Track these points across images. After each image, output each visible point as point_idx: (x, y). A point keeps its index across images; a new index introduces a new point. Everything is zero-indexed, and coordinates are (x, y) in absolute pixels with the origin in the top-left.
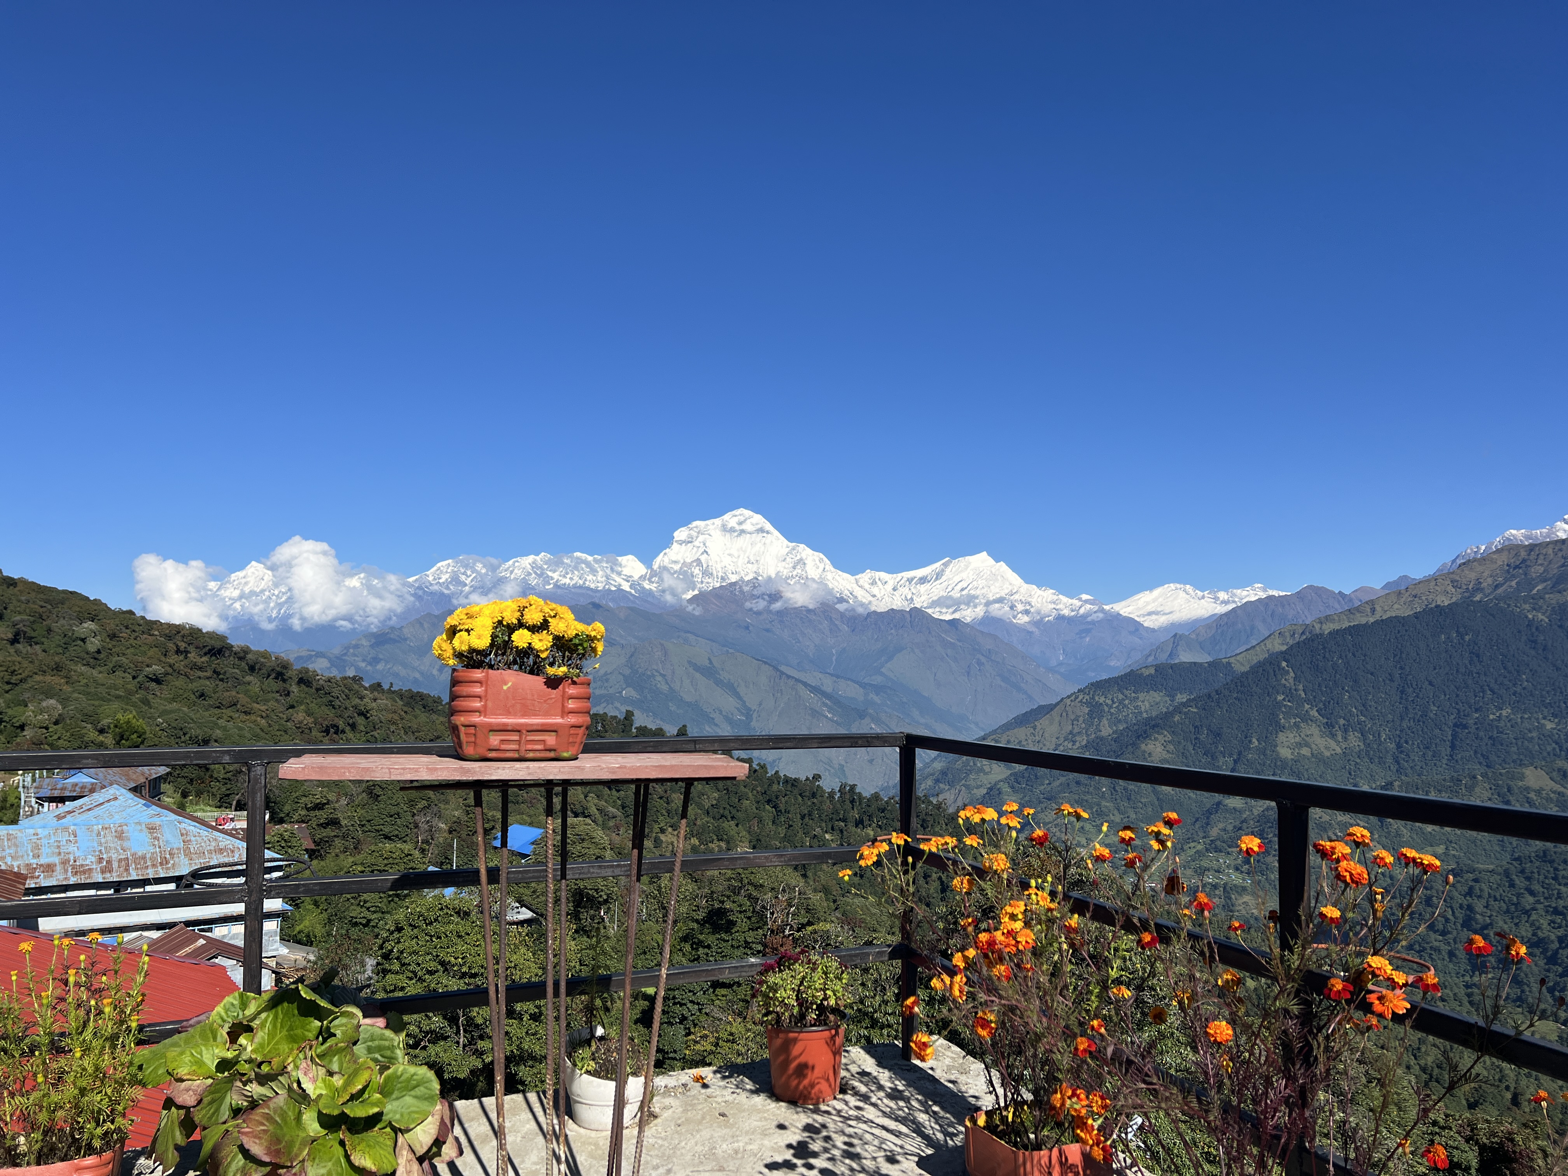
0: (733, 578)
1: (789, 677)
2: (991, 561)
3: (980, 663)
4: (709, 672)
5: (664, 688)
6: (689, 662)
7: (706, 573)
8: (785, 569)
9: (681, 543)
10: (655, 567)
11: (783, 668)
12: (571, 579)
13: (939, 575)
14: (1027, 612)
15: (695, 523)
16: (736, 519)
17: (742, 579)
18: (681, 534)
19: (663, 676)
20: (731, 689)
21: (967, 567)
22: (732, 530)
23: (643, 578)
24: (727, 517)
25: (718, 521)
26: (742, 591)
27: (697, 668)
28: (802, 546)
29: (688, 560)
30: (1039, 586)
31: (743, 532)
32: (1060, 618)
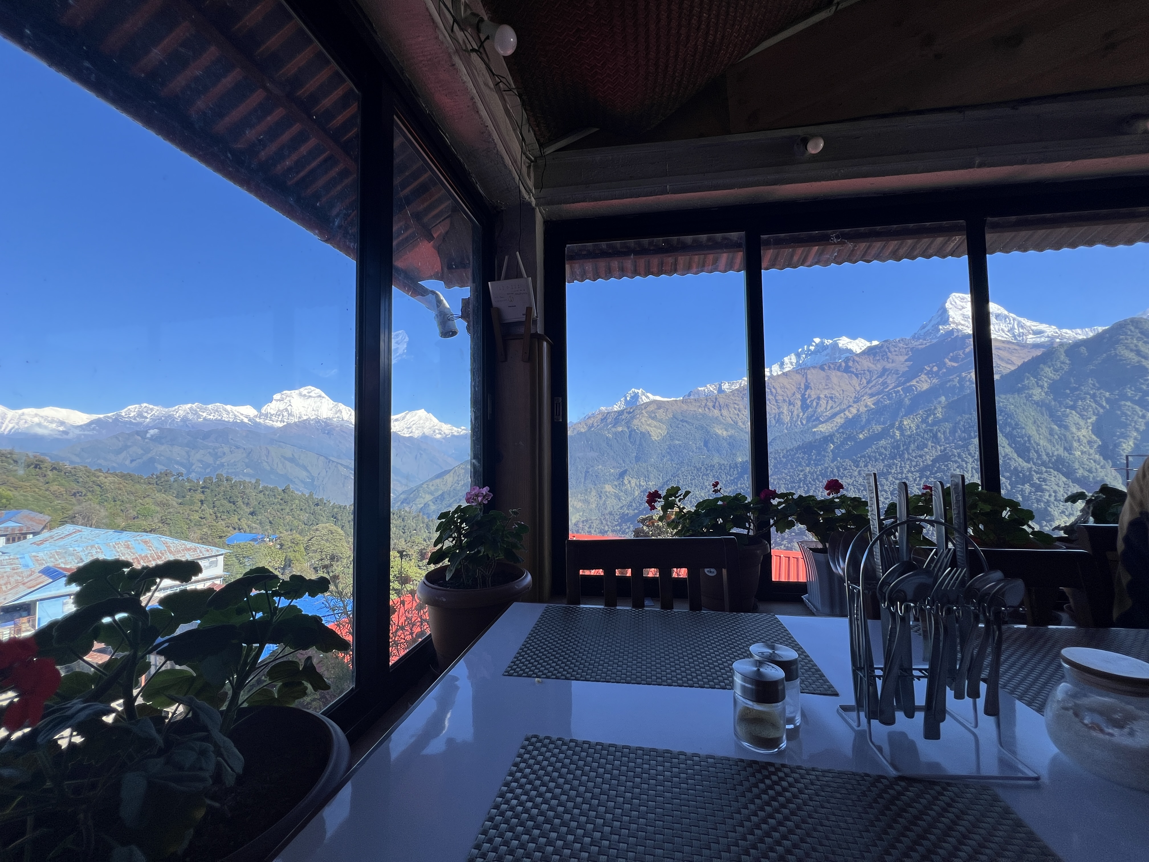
0: (305, 418)
1: (333, 462)
2: (426, 413)
3: (421, 454)
4: (292, 460)
5: (268, 468)
6: (282, 456)
7: (290, 415)
8: (330, 414)
9: (277, 400)
10: (263, 411)
11: (331, 458)
12: (214, 416)
13: (404, 418)
14: (440, 434)
15: (285, 392)
16: (307, 391)
17: (309, 418)
18: (277, 396)
19: (267, 462)
20: (305, 468)
21: (415, 415)
22: (305, 395)
23: (256, 416)
24: (302, 390)
25: (297, 391)
26: (309, 423)
27: (285, 458)
28: (340, 404)
29: (281, 409)
30: (445, 423)
31: (310, 396)
32: (453, 436)
